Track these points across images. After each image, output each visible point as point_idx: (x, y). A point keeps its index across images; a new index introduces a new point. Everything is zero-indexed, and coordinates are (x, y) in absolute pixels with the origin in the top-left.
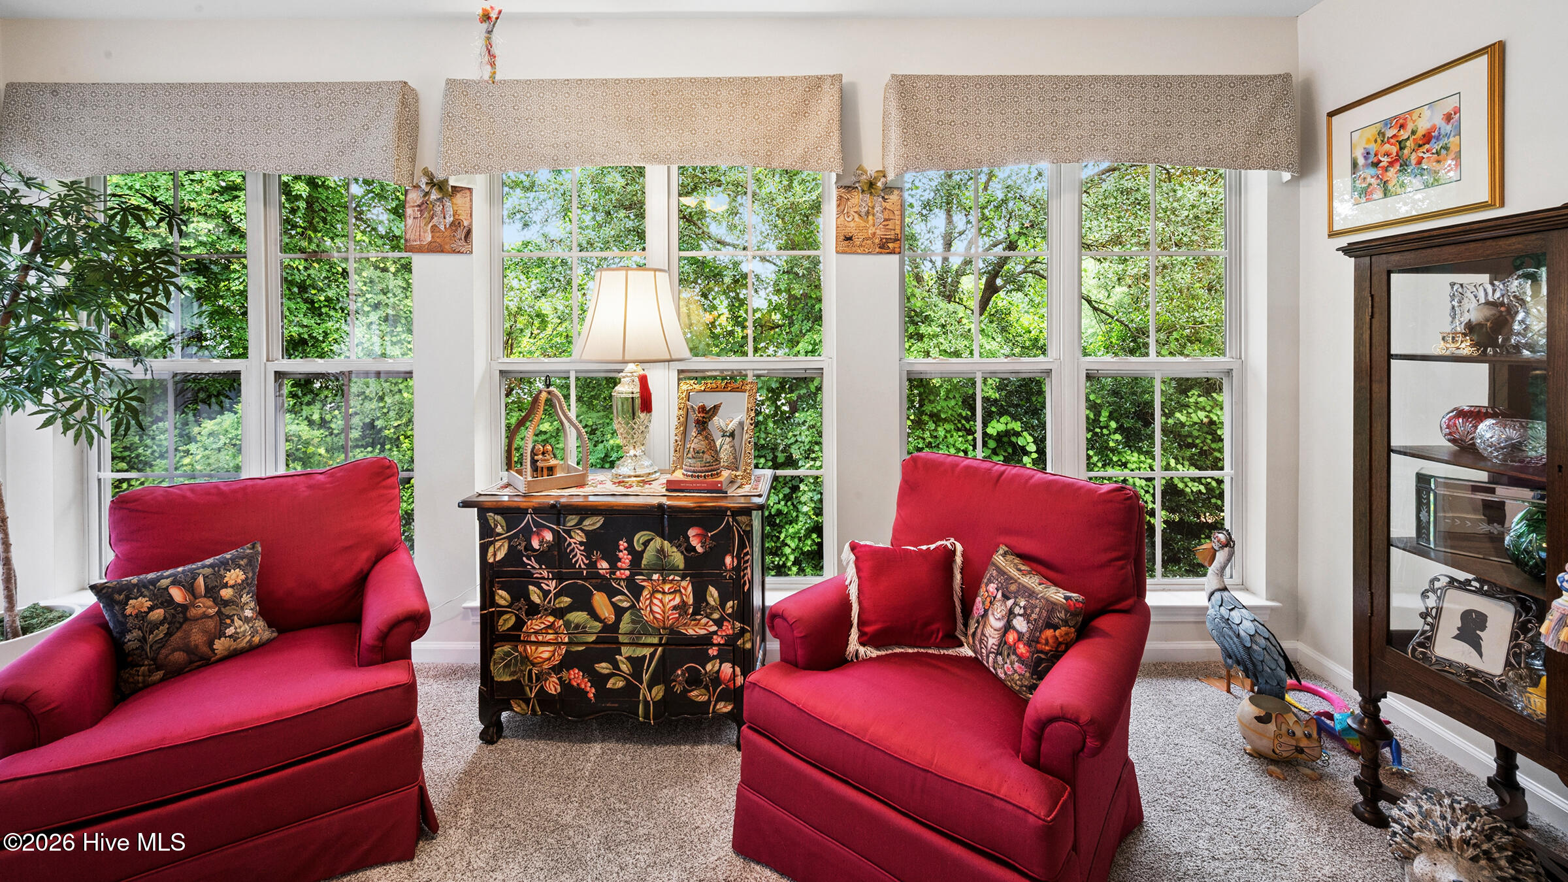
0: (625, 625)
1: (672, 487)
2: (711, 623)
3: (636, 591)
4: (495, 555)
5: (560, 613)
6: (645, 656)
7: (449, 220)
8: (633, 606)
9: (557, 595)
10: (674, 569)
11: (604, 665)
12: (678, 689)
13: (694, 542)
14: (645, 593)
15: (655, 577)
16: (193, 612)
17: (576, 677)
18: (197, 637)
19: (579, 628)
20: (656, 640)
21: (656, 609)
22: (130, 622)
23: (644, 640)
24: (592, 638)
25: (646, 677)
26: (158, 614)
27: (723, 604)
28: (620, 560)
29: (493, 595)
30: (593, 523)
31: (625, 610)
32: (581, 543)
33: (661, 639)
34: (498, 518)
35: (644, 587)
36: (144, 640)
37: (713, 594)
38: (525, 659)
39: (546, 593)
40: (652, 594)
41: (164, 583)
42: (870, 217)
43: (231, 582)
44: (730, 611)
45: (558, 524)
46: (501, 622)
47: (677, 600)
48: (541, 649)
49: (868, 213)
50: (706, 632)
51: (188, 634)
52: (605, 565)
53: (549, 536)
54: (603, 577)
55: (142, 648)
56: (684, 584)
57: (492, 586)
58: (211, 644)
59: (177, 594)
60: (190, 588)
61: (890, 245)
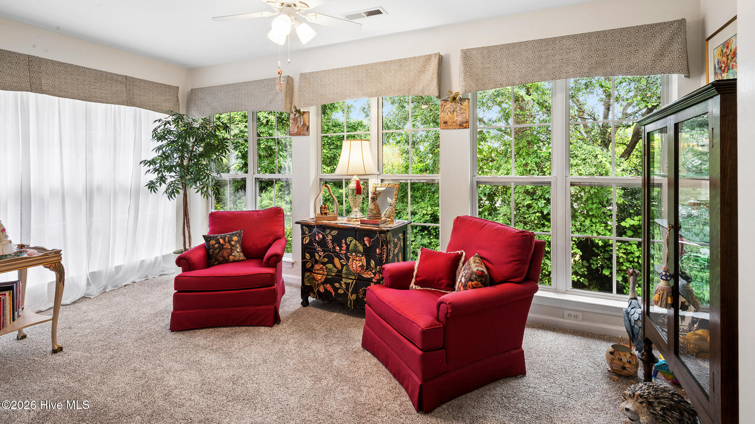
0: (344, 271)
1: (363, 222)
2: (372, 274)
3: (348, 259)
4: (305, 241)
5: (324, 264)
6: (350, 283)
7: (302, 123)
8: (347, 264)
9: (324, 257)
10: (360, 252)
11: (337, 284)
12: (361, 297)
13: (366, 243)
14: (351, 260)
15: (354, 254)
16: (225, 247)
17: (328, 286)
18: (225, 254)
19: (329, 270)
20: (354, 278)
21: (354, 266)
22: (211, 247)
23: (350, 277)
24: (334, 274)
25: (350, 290)
26: (217, 245)
27: (376, 267)
28: (343, 247)
29: (305, 255)
30: (335, 233)
31: (344, 265)
32: (331, 240)
33: (355, 277)
34: (306, 228)
35: (350, 258)
36: (213, 252)
37: (373, 263)
38: (314, 278)
39: (320, 256)
40: (353, 260)
41: (219, 237)
42: (455, 113)
43: (234, 240)
44: (378, 270)
45: (324, 232)
46: (307, 265)
47: (361, 264)
48: (318, 275)
49: (454, 111)
50: (370, 277)
51: (223, 253)
52: (338, 248)
53: (321, 236)
54: (337, 252)
55: (213, 254)
56: (363, 258)
57: (305, 252)
58: (229, 257)
59: (221, 241)
60: (224, 240)
61: (464, 125)
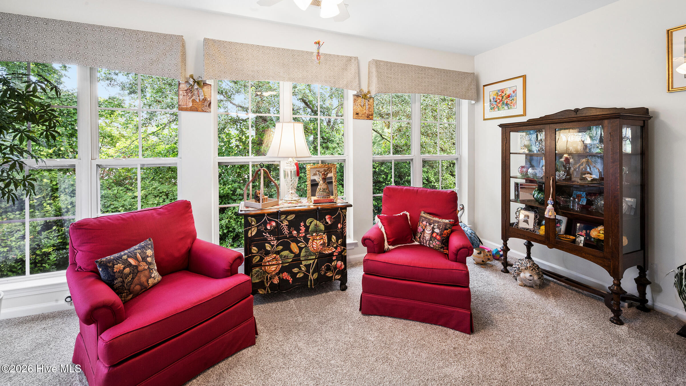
0: (303, 254)
1: (316, 202)
2: (333, 248)
3: (307, 240)
4: (251, 233)
5: (278, 253)
6: (311, 263)
7: (201, 98)
8: (306, 246)
9: (277, 246)
10: (321, 231)
11: (296, 269)
12: (323, 273)
13: (328, 220)
14: (310, 241)
15: (314, 234)
16: (140, 268)
17: (285, 275)
18: (143, 279)
19: (286, 257)
20: (314, 257)
21: (314, 246)
22: (117, 275)
23: (310, 258)
24: (291, 260)
25: (311, 271)
26: (127, 270)
27: (337, 241)
28: (301, 230)
29: (250, 249)
30: (291, 217)
31: (303, 248)
32: (287, 225)
33: (316, 256)
34: (253, 219)
35: (310, 239)
36: (123, 282)
37: (334, 238)
38: (265, 272)
39: (273, 246)
40: (313, 241)
41: (125, 257)
42: (364, 107)
43: (149, 255)
44: (340, 243)
45: (277, 219)
46: (254, 259)
47: (322, 242)
48: (272, 267)
49: (363, 105)
50: (331, 252)
51: (140, 279)
52: (295, 232)
53: (274, 224)
54: (295, 237)
55: (123, 286)
56: (324, 236)
57: (250, 245)
59: (132, 261)
60: (136, 258)
61: (370, 117)
